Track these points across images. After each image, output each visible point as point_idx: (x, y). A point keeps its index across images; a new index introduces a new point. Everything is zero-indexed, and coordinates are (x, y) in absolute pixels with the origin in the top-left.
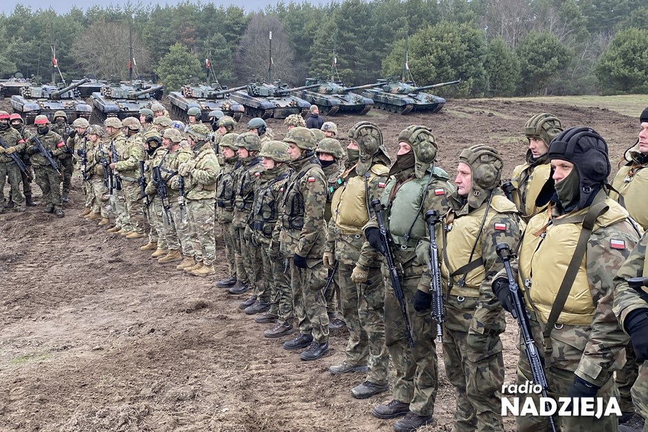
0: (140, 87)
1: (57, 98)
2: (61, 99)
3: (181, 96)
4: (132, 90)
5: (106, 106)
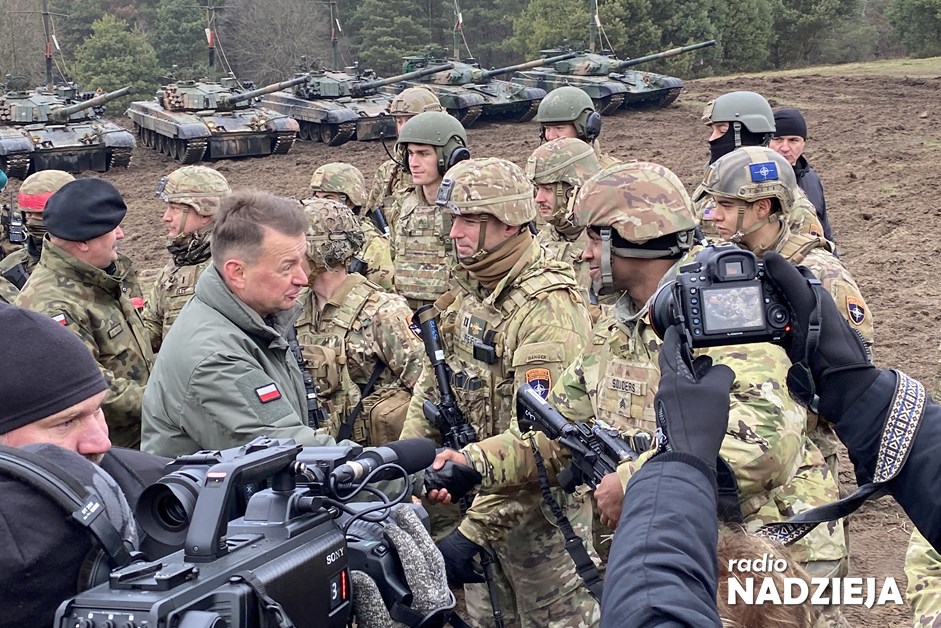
3: (159, 109)
4: (56, 105)
5: (2, 142)
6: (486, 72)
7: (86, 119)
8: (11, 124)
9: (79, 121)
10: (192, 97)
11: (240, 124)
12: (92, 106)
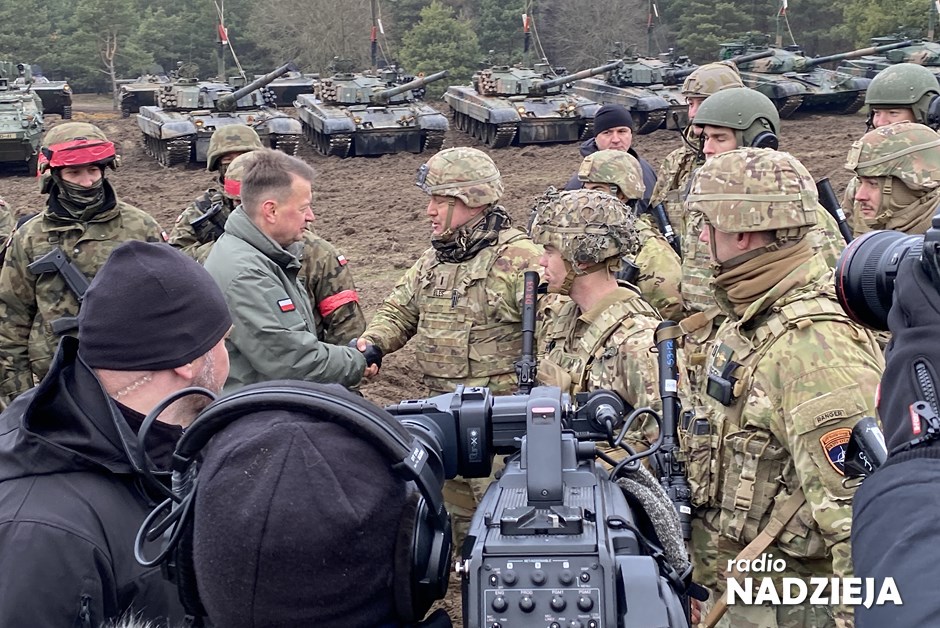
0: (392, 79)
1: (230, 107)
2: (238, 109)
3: (473, 93)
4: (378, 87)
5: (327, 121)
6: (810, 60)
7: (405, 102)
8: (336, 104)
9: (398, 103)
10: (505, 83)
11: (549, 110)
12: (411, 89)
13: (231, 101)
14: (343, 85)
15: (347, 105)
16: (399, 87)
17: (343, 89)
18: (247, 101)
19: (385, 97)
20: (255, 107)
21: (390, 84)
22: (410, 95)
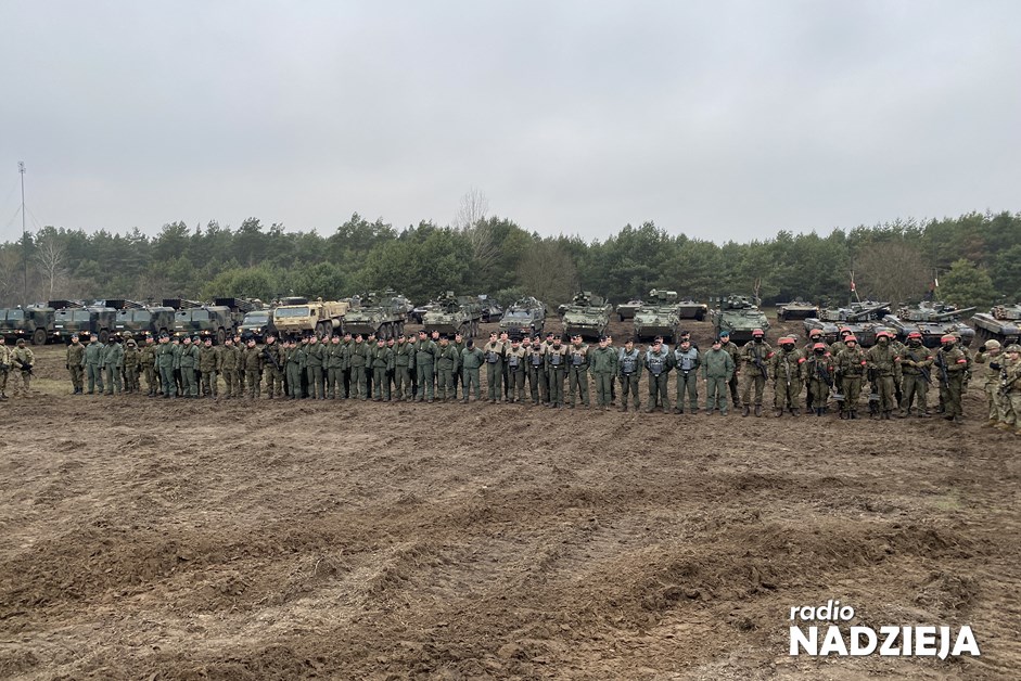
0: (941, 310)
1: (853, 321)
2: (858, 321)
3: (991, 318)
4: (933, 312)
5: (905, 329)
7: (949, 321)
8: (908, 321)
9: (945, 322)
12: (954, 315)
13: (855, 318)
14: (913, 311)
15: (915, 321)
16: (946, 313)
17: (913, 313)
18: (864, 318)
19: (937, 318)
20: (866, 321)
21: (940, 312)
22: (952, 318)
